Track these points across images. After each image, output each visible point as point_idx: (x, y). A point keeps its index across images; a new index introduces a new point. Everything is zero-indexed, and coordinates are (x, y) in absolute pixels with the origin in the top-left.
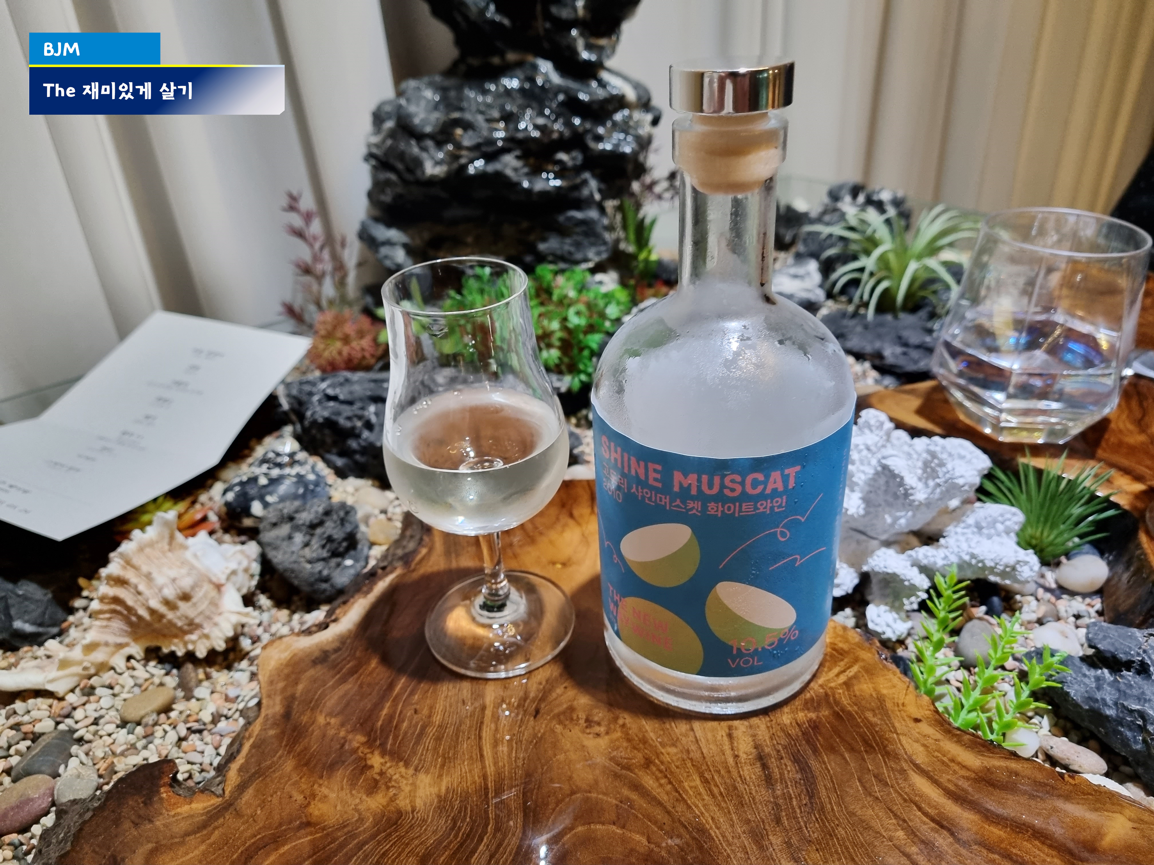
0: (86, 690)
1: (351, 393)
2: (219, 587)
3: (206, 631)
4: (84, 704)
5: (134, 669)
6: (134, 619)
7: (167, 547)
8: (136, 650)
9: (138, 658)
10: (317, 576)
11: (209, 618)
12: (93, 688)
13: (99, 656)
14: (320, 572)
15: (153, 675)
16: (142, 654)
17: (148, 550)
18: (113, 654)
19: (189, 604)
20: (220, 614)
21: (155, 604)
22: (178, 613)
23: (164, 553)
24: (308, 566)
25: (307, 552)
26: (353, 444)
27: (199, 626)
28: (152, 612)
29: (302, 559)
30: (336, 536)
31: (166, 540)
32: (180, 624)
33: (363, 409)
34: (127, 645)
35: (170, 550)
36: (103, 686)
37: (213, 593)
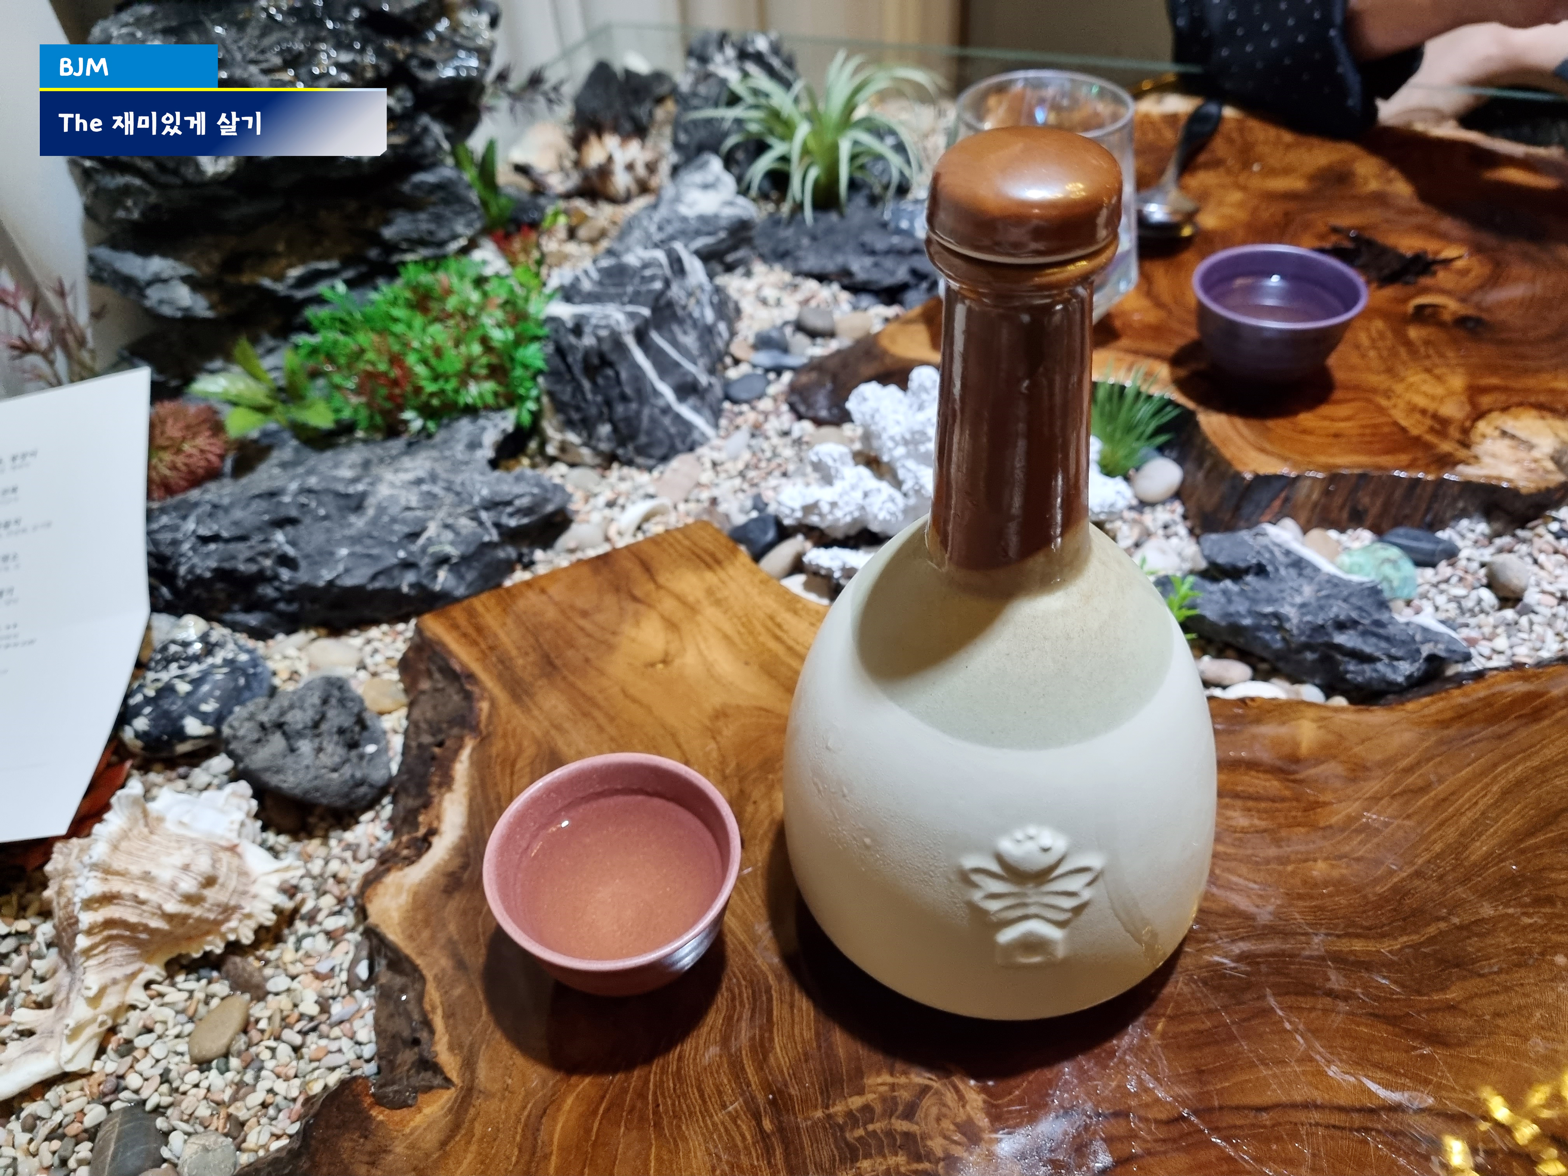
0: (123, 1049)
1: (236, 523)
2: (233, 849)
3: (247, 910)
4: (132, 1067)
5: (161, 995)
6: (143, 936)
7: (146, 830)
8: (154, 971)
9: (159, 979)
10: (351, 783)
11: (244, 893)
12: (129, 1042)
13: (111, 1001)
14: (353, 776)
15: (191, 992)
16: (164, 973)
17: (124, 845)
18: (126, 989)
19: (217, 887)
20: (254, 882)
21: (171, 907)
22: (207, 905)
23: (145, 839)
24: (335, 775)
25: (324, 759)
26: (268, 591)
27: (236, 908)
28: (169, 917)
29: (323, 771)
30: (346, 725)
31: (141, 822)
32: (212, 916)
33: (266, 541)
34: (141, 970)
35: (151, 833)
36: (140, 1034)
37: (235, 861)
